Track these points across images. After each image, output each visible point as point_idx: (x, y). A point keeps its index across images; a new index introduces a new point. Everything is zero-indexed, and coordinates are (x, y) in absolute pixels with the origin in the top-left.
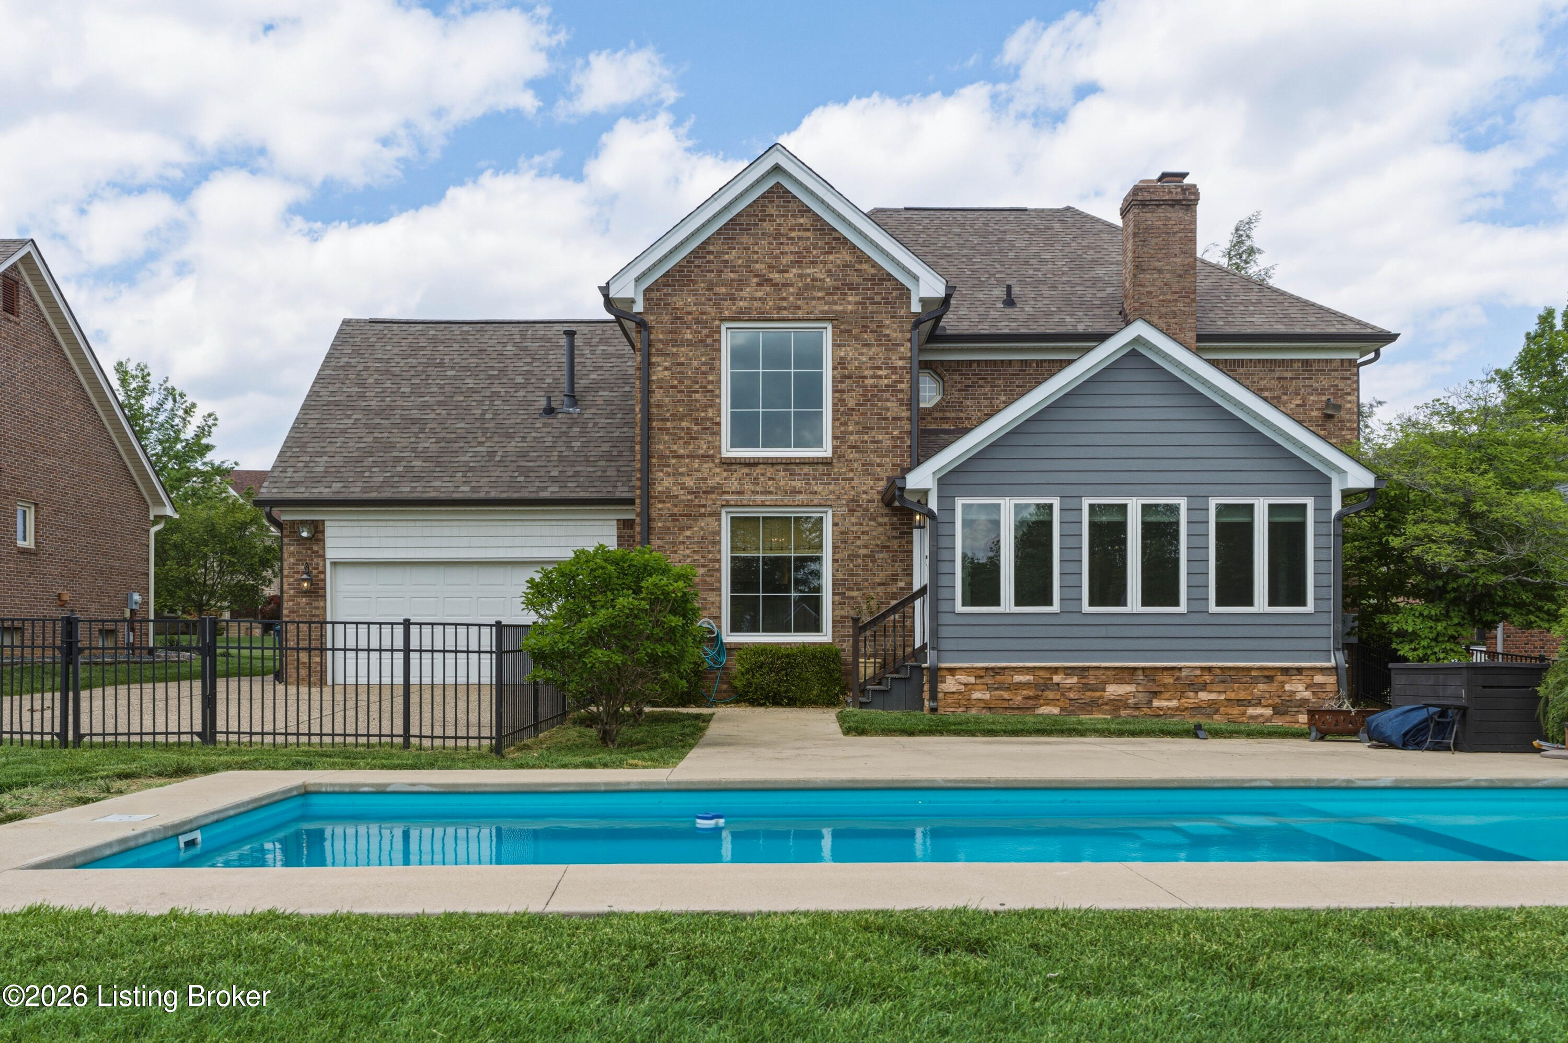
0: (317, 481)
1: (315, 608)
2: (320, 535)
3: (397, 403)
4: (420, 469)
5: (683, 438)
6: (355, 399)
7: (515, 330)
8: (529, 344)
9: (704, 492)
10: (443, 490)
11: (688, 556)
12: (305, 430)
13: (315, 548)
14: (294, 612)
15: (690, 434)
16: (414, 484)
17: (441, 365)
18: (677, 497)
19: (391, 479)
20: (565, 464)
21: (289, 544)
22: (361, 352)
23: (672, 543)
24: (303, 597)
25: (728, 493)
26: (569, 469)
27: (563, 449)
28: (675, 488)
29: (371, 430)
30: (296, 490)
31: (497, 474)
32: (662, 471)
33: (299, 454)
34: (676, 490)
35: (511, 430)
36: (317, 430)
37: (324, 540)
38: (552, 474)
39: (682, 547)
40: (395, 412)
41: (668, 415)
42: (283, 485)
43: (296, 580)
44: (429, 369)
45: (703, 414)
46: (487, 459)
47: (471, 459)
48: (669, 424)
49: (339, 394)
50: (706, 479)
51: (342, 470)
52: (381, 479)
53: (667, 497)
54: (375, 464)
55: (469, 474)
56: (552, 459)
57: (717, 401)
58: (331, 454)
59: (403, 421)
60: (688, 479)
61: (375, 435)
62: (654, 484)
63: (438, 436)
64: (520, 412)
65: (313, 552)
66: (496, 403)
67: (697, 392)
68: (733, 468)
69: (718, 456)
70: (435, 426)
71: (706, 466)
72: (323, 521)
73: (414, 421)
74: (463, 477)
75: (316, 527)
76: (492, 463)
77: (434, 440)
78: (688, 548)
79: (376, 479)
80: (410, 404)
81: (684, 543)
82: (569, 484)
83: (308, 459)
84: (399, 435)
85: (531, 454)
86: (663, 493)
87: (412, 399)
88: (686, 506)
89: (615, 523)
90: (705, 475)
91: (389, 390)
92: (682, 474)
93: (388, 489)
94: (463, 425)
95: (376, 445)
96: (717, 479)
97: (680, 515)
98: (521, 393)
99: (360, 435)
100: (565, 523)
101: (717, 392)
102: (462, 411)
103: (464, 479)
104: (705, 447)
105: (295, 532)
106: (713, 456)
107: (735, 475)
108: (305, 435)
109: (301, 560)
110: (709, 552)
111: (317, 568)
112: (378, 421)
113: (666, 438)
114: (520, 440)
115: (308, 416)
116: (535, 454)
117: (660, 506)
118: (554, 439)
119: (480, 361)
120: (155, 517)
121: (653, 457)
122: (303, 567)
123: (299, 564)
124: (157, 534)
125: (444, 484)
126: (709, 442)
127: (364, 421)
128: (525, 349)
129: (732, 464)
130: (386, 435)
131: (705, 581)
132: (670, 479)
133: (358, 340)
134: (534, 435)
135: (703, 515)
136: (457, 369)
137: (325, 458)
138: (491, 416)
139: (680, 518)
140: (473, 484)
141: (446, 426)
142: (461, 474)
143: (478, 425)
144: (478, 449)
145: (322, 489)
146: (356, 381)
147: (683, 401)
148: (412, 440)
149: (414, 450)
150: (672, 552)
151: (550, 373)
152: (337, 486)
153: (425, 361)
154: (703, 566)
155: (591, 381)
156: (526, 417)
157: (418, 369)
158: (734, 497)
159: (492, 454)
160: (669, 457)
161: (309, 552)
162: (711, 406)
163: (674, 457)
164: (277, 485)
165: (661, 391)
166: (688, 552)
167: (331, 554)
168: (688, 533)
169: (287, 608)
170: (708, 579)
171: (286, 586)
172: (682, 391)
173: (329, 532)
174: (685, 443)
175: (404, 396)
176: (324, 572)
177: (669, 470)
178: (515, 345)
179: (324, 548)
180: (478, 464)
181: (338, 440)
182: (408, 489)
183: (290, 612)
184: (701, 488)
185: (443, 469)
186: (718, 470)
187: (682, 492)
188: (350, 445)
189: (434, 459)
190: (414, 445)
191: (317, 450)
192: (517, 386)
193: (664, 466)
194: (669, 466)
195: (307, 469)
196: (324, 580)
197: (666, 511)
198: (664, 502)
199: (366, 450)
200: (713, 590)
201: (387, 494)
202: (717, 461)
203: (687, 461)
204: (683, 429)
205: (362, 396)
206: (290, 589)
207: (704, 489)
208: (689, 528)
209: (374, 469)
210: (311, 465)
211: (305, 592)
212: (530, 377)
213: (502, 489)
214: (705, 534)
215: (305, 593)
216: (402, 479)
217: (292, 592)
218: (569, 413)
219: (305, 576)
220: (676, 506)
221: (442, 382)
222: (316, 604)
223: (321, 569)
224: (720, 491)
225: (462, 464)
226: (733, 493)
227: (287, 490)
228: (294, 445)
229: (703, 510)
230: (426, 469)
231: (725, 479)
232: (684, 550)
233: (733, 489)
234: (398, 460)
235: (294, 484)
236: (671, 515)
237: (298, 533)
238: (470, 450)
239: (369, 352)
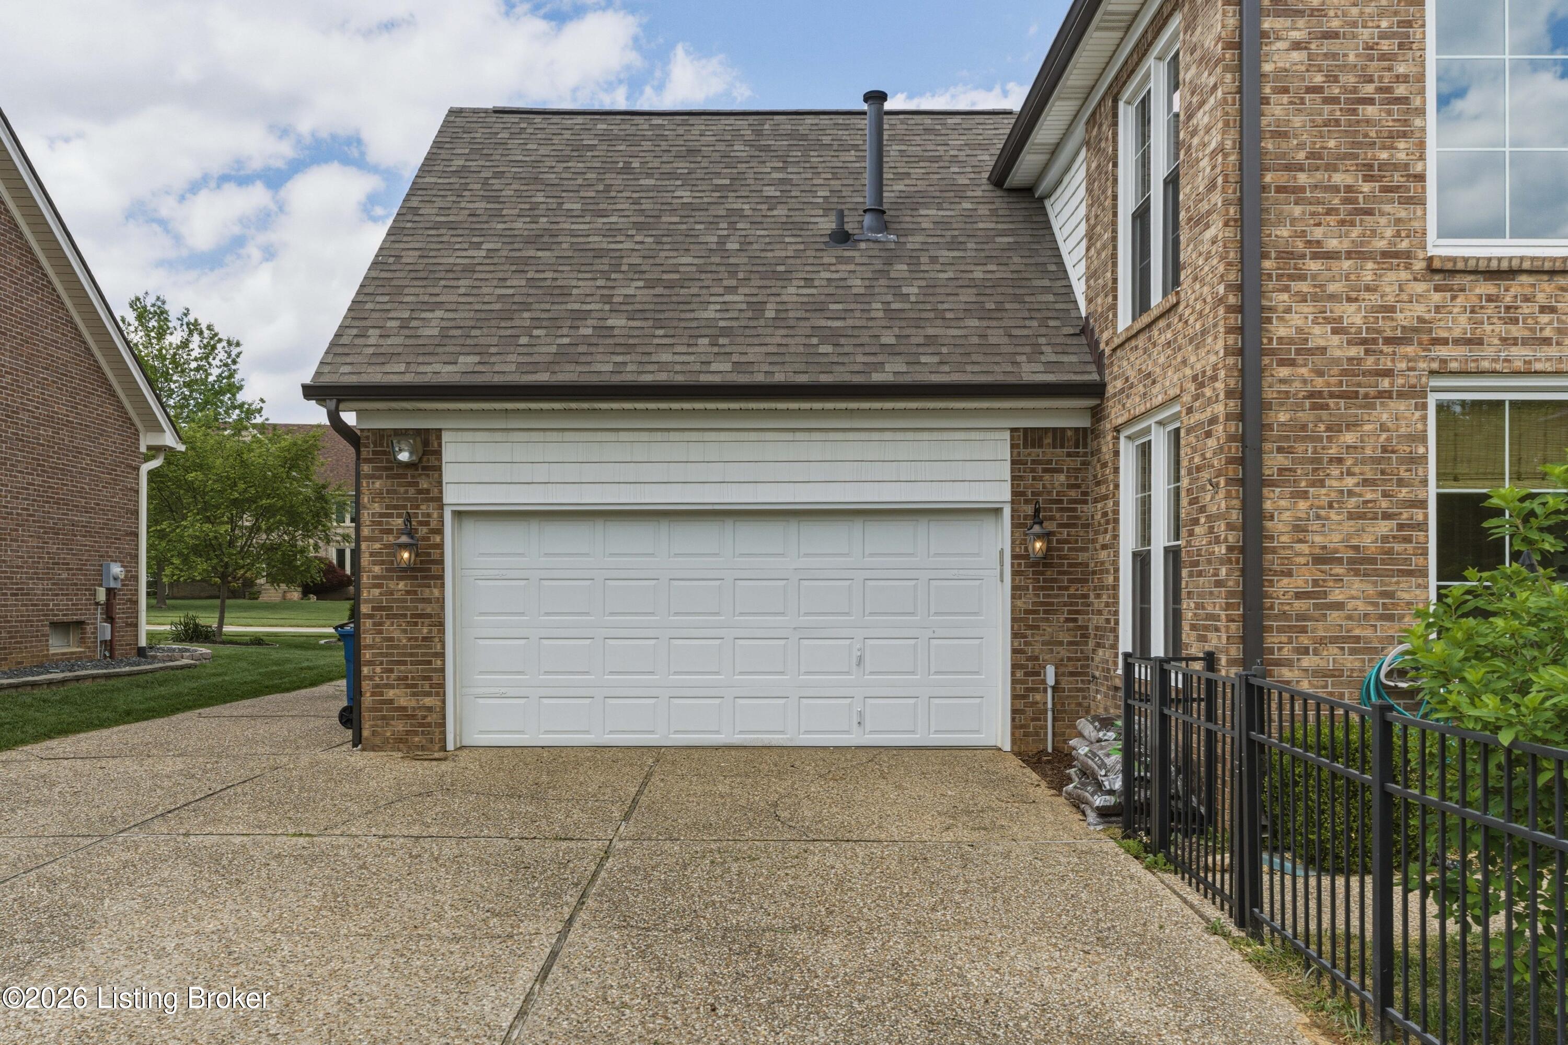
0: (428, 351)
1: (424, 600)
2: (432, 458)
3: (561, 226)
4: (625, 332)
5: (1335, 211)
6: (485, 218)
7: (742, 123)
8: (773, 142)
9: (1388, 341)
10: (678, 368)
11: (1351, 493)
12: (399, 267)
13: (424, 484)
14: (381, 608)
15: (1355, 201)
16: (619, 359)
17: (627, 169)
18: (1323, 350)
19: (572, 350)
20: (903, 324)
21: (372, 477)
22: (485, 152)
23: (1313, 461)
24: (400, 578)
25: (1444, 342)
26: (913, 331)
27: (889, 298)
28: (1317, 330)
29: (521, 268)
30: (388, 368)
31: (779, 340)
32: (1286, 289)
33: (388, 307)
34: (1320, 335)
35: (781, 268)
36: (420, 267)
37: (439, 469)
38: (884, 340)
39: (1336, 473)
40: (560, 239)
41: (1302, 155)
42: (359, 359)
43: (386, 546)
44: (607, 176)
45: (1384, 155)
46: (750, 314)
47: (718, 315)
48: (1302, 178)
49: (455, 211)
50: (1392, 309)
51: (474, 332)
52: (553, 349)
53: (1298, 352)
54: (537, 323)
55: (721, 341)
56: (873, 314)
57: (1418, 122)
58: (449, 307)
59: (576, 254)
60: (1351, 308)
61: (529, 275)
62: (1269, 320)
63: (647, 276)
64: (787, 240)
65: (420, 492)
66: (739, 226)
67: (1370, 101)
68: (1457, 281)
69: (1421, 255)
70: (639, 261)
71: (1391, 276)
72: (440, 430)
73: (599, 254)
74: (712, 345)
75: (426, 443)
76: (762, 322)
77: (641, 284)
78: (1350, 473)
79: (544, 349)
80: (586, 227)
81: (1340, 461)
82: (923, 359)
83: (406, 315)
84: (574, 275)
85: (832, 307)
86: (1291, 341)
87: (588, 219)
88: (1344, 373)
89: (1007, 435)
90: (1390, 300)
91: (544, 206)
92: (1333, 297)
93: (572, 367)
94: (689, 260)
95: (532, 291)
96: (1420, 310)
97: (1332, 395)
98: (780, 211)
99: (500, 275)
100: (910, 435)
101: (1417, 102)
102: (680, 239)
103: (716, 349)
104: (1389, 233)
105: (384, 453)
106: (1408, 255)
107: (1460, 300)
108: (398, 274)
109: (395, 507)
110: (1401, 483)
111: (427, 524)
112: (532, 253)
113: (1297, 211)
114: (802, 283)
115: (402, 246)
116: (839, 307)
117: (1284, 372)
118: (867, 283)
119: (692, 165)
120: (149, 448)
121: (1266, 256)
122: (400, 521)
123: (390, 515)
124: (153, 475)
125: (678, 358)
126: (1398, 221)
127: (505, 253)
128: (767, 149)
129: (1454, 272)
130: (549, 275)
131: (1390, 552)
132: (1307, 308)
133: (479, 135)
134: (828, 275)
135: (1386, 395)
136: (656, 176)
137: (439, 314)
138: (737, 246)
139: (1331, 402)
140: (735, 358)
141: (658, 261)
142: (706, 341)
143: (717, 260)
144: (727, 298)
145: (437, 367)
146: (482, 193)
147: (1337, 122)
148: (600, 283)
149: (607, 299)
150: (1313, 484)
151: (821, 182)
152: (468, 361)
153: (598, 165)
154: (1387, 516)
155: (898, 194)
156: (802, 247)
157: (588, 176)
158: (1461, 351)
159: (757, 308)
160: (1303, 256)
161: (412, 490)
162: (1404, 135)
163: (1315, 256)
164: (348, 360)
165: (1285, 98)
166: (1350, 482)
167: (453, 496)
168: (1349, 438)
169: (367, 601)
170: (1398, 547)
171: (365, 560)
172: (1334, 100)
173: (448, 453)
174: (1342, 223)
175: (569, 214)
176: (440, 531)
177: (1304, 287)
178: (746, 143)
179: (440, 483)
180: (734, 324)
181: (461, 283)
182: (609, 368)
183: (373, 608)
184: (1378, 332)
185: (671, 332)
186: (1420, 287)
187: (1336, 340)
188: (485, 290)
189: (648, 315)
190: (605, 292)
191: (421, 298)
192: (772, 202)
193: (1292, 278)
194: (1303, 278)
195: (407, 332)
196: (441, 546)
197: (1297, 385)
198: (1292, 363)
199: (516, 299)
200: (1410, 573)
201: (568, 375)
202: (1419, 265)
203: (1346, 264)
204: (1336, 189)
205: (498, 215)
206: (375, 563)
207: (1389, 333)
208: (1352, 426)
209: (536, 332)
210: (414, 323)
211: (404, 570)
212: (789, 188)
213: (797, 367)
214: (1389, 439)
215: (407, 572)
216: (593, 349)
217: (377, 569)
218: (876, 241)
219: (404, 539)
220: (1320, 374)
221: (637, 195)
222: (426, 593)
223: (433, 525)
224: (1425, 337)
225: (703, 323)
226: (1457, 342)
227: (370, 369)
228: (380, 290)
229: (1385, 384)
230: (636, 333)
231: (1438, 309)
232: (1341, 478)
233: (1457, 333)
234: (580, 316)
235: (383, 357)
236: (1311, 395)
237: (390, 455)
238: (713, 299)
239: (500, 152)
